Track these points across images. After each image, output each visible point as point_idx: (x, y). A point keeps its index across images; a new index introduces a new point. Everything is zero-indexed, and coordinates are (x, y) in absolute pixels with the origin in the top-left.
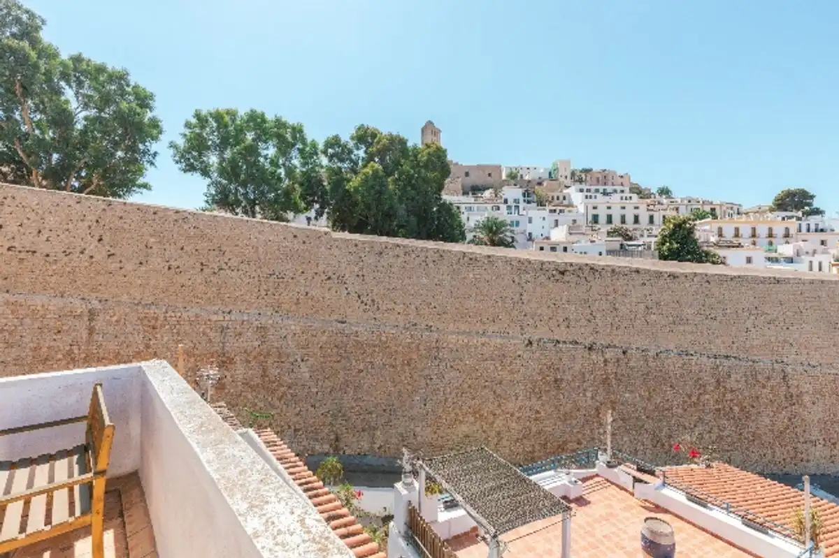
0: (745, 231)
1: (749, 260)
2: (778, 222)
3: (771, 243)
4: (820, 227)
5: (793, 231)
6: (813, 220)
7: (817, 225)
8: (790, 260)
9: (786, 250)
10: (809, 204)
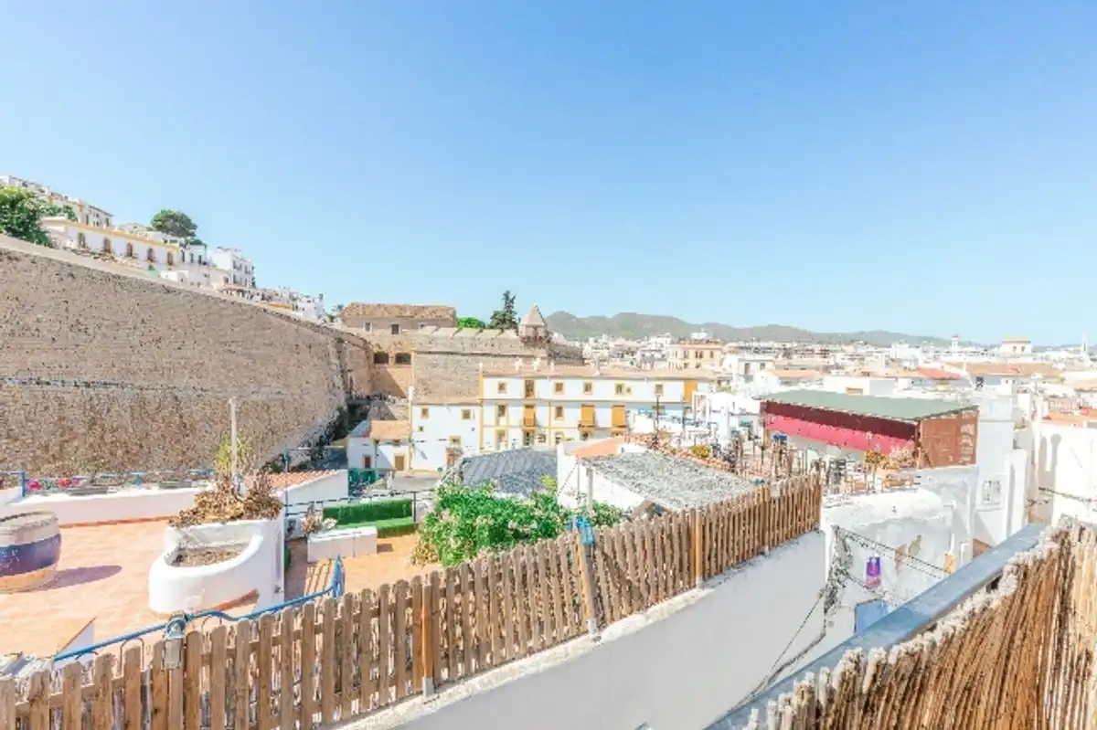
0: (119, 247)
3: (151, 268)
4: (203, 260)
5: (176, 258)
6: (198, 251)
7: (200, 257)
10: (193, 235)
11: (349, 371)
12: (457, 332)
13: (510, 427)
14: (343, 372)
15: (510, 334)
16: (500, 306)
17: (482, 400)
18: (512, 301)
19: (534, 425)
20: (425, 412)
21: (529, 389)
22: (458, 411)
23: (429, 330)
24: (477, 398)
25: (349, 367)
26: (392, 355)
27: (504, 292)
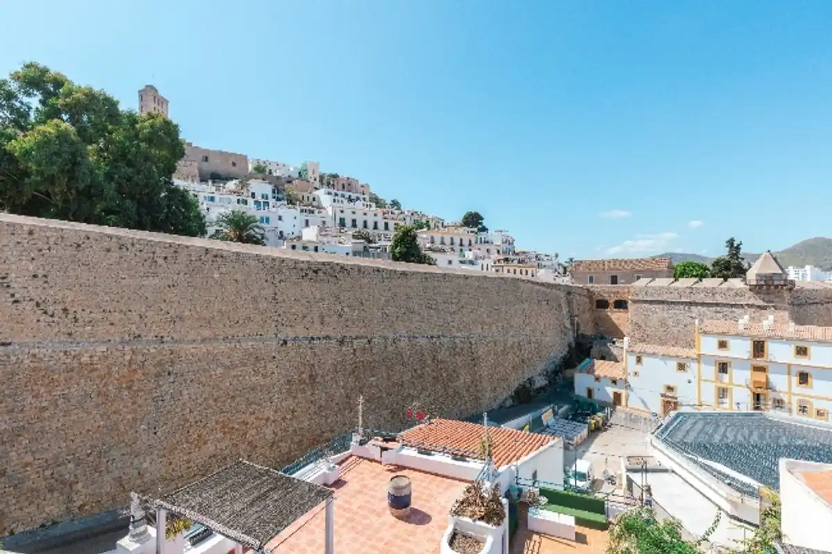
0: (447, 241)
1: (450, 262)
2: (466, 234)
3: (461, 250)
4: (487, 240)
5: (473, 242)
6: (483, 235)
7: (485, 238)
8: (471, 263)
9: (469, 255)
10: (481, 224)
11: (576, 316)
12: (673, 282)
13: (734, 385)
14: (572, 317)
15: (736, 283)
16: (723, 252)
17: (699, 355)
18: (738, 248)
19: (767, 388)
20: (639, 360)
21: (759, 348)
22: (673, 364)
23: (643, 282)
24: (695, 351)
25: (576, 312)
26: (611, 301)
27: (728, 239)
